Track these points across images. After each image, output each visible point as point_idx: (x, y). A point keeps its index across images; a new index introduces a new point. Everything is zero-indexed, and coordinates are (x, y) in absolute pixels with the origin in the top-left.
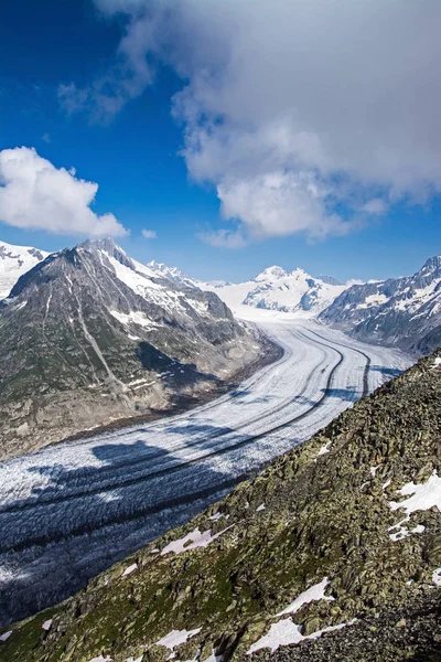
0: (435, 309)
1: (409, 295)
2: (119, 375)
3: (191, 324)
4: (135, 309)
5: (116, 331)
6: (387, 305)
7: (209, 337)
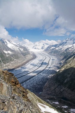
0: (62, 49)
1: (58, 47)
2: (4, 63)
3: (20, 52)
4: (9, 51)
5: (4, 55)
6: (55, 48)
7: (23, 55)
